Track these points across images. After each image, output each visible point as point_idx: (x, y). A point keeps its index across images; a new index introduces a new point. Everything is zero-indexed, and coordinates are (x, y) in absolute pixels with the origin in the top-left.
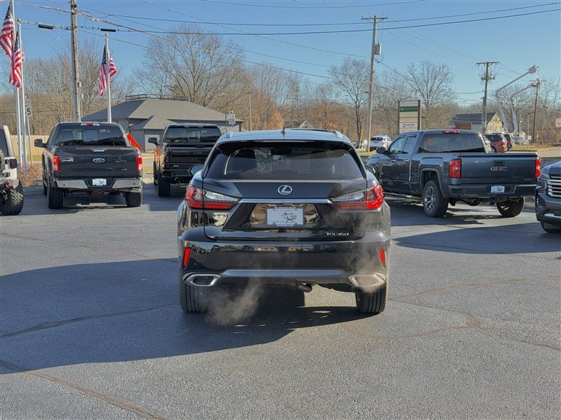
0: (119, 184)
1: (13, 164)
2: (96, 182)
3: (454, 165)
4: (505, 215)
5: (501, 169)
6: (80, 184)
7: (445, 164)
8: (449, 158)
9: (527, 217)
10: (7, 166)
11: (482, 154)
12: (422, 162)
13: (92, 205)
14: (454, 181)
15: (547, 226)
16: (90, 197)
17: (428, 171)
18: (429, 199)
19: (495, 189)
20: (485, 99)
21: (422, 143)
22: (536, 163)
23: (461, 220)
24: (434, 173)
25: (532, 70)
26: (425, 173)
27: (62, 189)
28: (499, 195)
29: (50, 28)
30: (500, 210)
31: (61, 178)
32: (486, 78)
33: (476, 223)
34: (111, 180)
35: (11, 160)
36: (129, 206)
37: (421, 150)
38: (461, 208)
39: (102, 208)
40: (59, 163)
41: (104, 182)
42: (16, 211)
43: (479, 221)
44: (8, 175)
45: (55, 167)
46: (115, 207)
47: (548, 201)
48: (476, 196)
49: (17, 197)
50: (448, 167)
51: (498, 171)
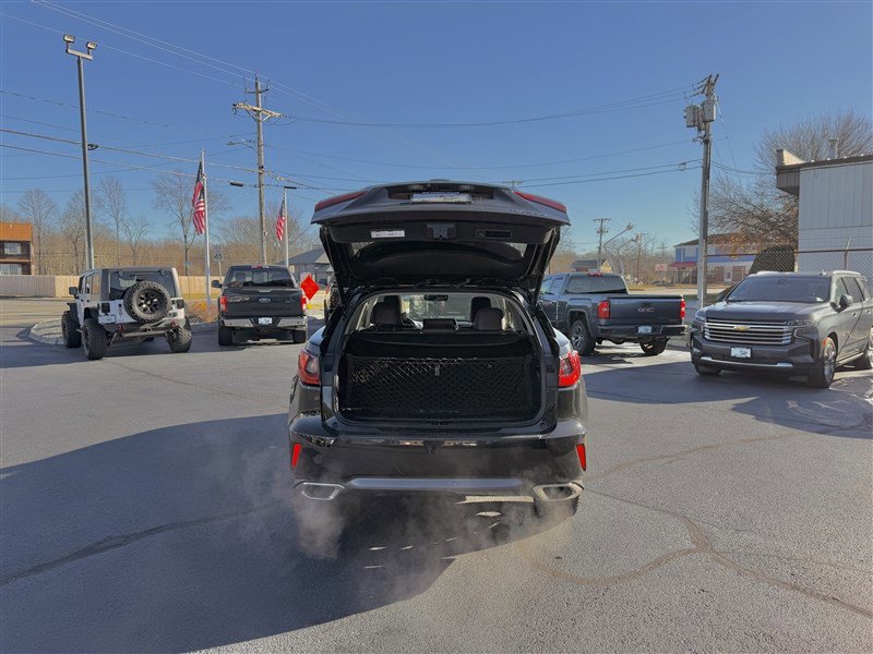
0: (284, 323)
1: (181, 305)
2: (262, 321)
3: (603, 306)
4: (648, 353)
5: (648, 310)
6: (247, 323)
7: (594, 305)
8: (597, 299)
9: (672, 356)
10: (174, 306)
11: (624, 295)
12: (569, 303)
13: (262, 341)
14: (603, 321)
15: (702, 368)
16: (258, 334)
17: (574, 312)
18: (577, 338)
19: (642, 330)
20: (600, 248)
21: (568, 285)
22: (682, 304)
23: (608, 359)
24: (583, 313)
25: (629, 228)
26: (573, 313)
27: (229, 327)
28: (647, 335)
29: (241, 185)
30: (643, 348)
31: (228, 317)
32: (601, 232)
33: (625, 362)
34: (276, 319)
35: (178, 301)
36: (295, 343)
37: (567, 292)
38: (607, 346)
39: (269, 344)
40: (227, 303)
41: (270, 320)
42: (185, 349)
43: (627, 360)
44: (175, 315)
45: (223, 307)
46: (282, 344)
47: (705, 345)
48: (624, 336)
49: (186, 335)
50: (597, 309)
51: (646, 313)
